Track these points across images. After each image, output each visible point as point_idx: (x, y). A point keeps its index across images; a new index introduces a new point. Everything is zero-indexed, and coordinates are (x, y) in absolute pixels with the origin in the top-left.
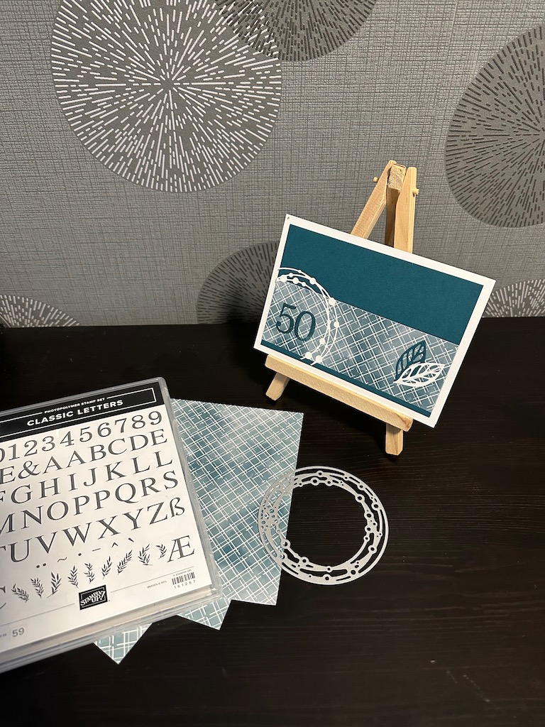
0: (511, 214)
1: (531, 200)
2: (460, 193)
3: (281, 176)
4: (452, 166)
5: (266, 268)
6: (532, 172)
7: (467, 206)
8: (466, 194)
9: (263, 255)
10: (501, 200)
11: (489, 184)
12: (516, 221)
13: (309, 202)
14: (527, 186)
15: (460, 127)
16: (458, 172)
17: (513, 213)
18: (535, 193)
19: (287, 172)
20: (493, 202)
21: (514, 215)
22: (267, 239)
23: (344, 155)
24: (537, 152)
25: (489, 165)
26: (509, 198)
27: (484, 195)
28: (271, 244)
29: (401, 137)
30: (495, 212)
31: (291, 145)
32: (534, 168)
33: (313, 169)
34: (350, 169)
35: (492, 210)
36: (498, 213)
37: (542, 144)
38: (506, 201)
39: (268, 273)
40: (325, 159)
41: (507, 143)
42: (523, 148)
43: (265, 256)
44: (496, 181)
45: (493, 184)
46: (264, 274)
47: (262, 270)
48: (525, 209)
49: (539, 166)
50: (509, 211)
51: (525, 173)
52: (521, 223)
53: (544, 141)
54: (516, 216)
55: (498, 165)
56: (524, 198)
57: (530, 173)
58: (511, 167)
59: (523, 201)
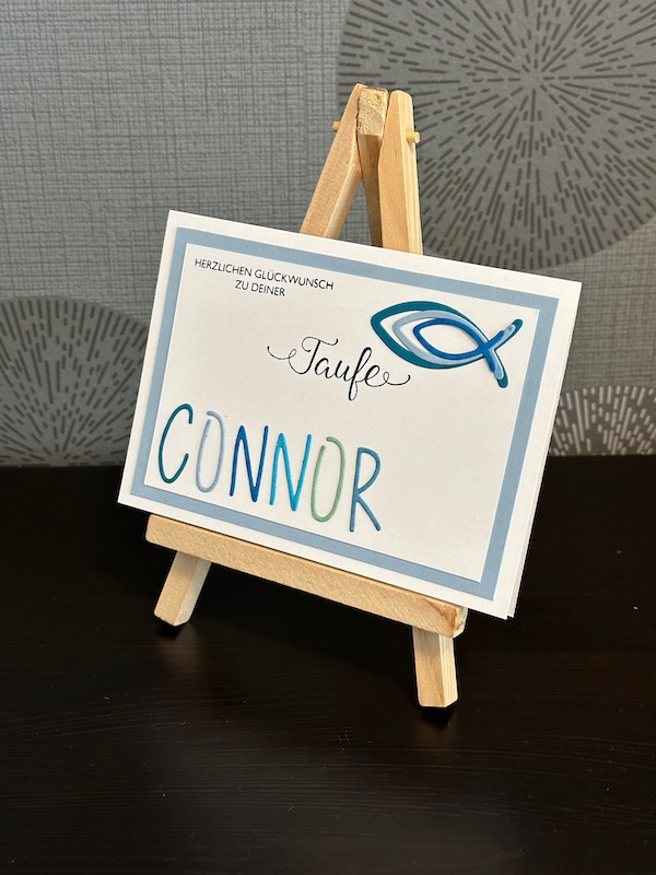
0: (505, 243)
1: (539, 211)
3: (21, 162)
5: (17, 356)
6: (527, 153)
9: (6, 327)
10: (476, 214)
11: (442, 182)
12: (520, 256)
13: (86, 215)
14: (524, 181)
15: (358, 66)
17: (509, 240)
18: (544, 197)
19: (32, 155)
20: (462, 216)
21: (513, 244)
22: (10, 293)
23: (139, 122)
24: (526, 113)
25: (434, 141)
26: (493, 208)
27: (438, 202)
28: (21, 303)
29: (246, 87)
30: (471, 238)
31: (33, 103)
32: (527, 147)
33: (84, 149)
34: (157, 151)
35: (464, 234)
36: (479, 240)
37: (530, 98)
38: (488, 214)
39: (20, 366)
40: (104, 132)
41: (460, 97)
42: (495, 107)
43: (11, 329)
44: (457, 174)
45: (451, 181)
46: (13, 368)
47: (9, 360)
48: (532, 232)
49: (537, 142)
50: (499, 236)
51: (511, 158)
52: (532, 261)
53: (534, 92)
54: (516, 245)
55: (454, 140)
56: (523, 208)
57: (523, 155)
58: (480, 145)
59: (523, 213)
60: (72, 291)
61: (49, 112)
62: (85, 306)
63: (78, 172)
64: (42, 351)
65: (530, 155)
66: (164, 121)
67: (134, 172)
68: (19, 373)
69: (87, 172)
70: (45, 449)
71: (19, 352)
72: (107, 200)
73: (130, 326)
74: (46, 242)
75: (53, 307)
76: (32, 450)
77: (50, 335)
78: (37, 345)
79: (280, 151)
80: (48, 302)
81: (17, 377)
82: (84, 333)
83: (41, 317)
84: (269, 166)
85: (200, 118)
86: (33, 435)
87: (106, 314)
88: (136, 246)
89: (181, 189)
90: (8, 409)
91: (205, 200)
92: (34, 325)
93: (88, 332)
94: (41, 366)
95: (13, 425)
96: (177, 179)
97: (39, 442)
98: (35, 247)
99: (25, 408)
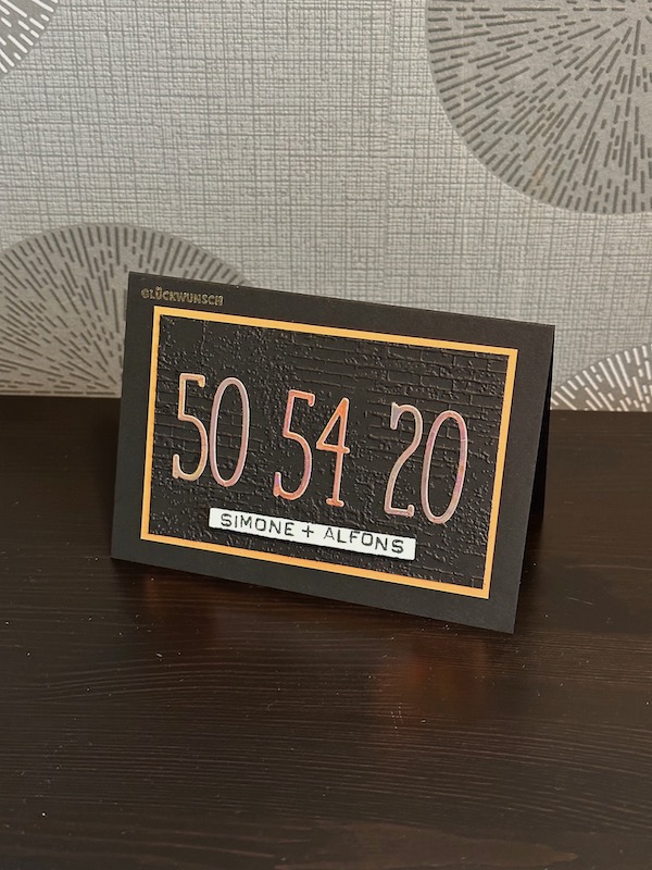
0: (597, 184)
1: (636, 151)
2: (474, 132)
3: (92, 83)
4: (447, 73)
5: (84, 284)
6: (627, 89)
7: (495, 162)
8: (489, 137)
9: (74, 253)
10: (568, 152)
11: (533, 118)
12: (612, 199)
13: (158, 141)
14: (621, 119)
16: (463, 88)
17: (601, 181)
18: (642, 136)
19: (103, 76)
20: (552, 154)
21: (605, 186)
22: (78, 219)
23: (216, 44)
24: (629, 46)
25: (527, 72)
26: (586, 147)
27: (528, 139)
28: (89, 229)
29: (329, 9)
30: (560, 178)
31: (106, 21)
32: (628, 82)
33: (158, 71)
34: (233, 76)
35: (553, 174)
36: (568, 180)
37: (634, 29)
38: (580, 153)
39: (88, 293)
40: (179, 53)
41: (558, 26)
42: (595, 38)
43: (78, 255)
44: (549, 110)
45: (543, 115)
46: (80, 295)
47: (77, 287)
48: (627, 173)
49: (638, 77)
50: (591, 176)
51: (610, 93)
52: (624, 204)
53: (639, 23)
54: (609, 187)
55: (548, 73)
56: (619, 147)
57: (622, 91)
58: (576, 79)
59: (619, 153)
60: (141, 219)
61: (122, 31)
62: (154, 235)
63: (151, 95)
64: (109, 279)
65: (630, 92)
66: (242, 43)
67: (209, 97)
68: (86, 301)
69: (160, 96)
70: (110, 378)
71: (86, 279)
72: (180, 126)
73: (199, 257)
74: (116, 167)
75: (121, 235)
76: (97, 378)
77: (118, 263)
78: (105, 272)
79: (362, 78)
80: (116, 229)
81: (84, 304)
82: (153, 262)
83: (109, 244)
84: (350, 95)
85: (280, 41)
86: (99, 364)
87: (175, 244)
88: (208, 174)
89: (256, 117)
90: (75, 336)
91: (282, 129)
92: (102, 253)
93: (157, 261)
94: (108, 294)
95: (78, 353)
96: (253, 106)
97: (105, 371)
98: (105, 172)
99: (91, 336)
